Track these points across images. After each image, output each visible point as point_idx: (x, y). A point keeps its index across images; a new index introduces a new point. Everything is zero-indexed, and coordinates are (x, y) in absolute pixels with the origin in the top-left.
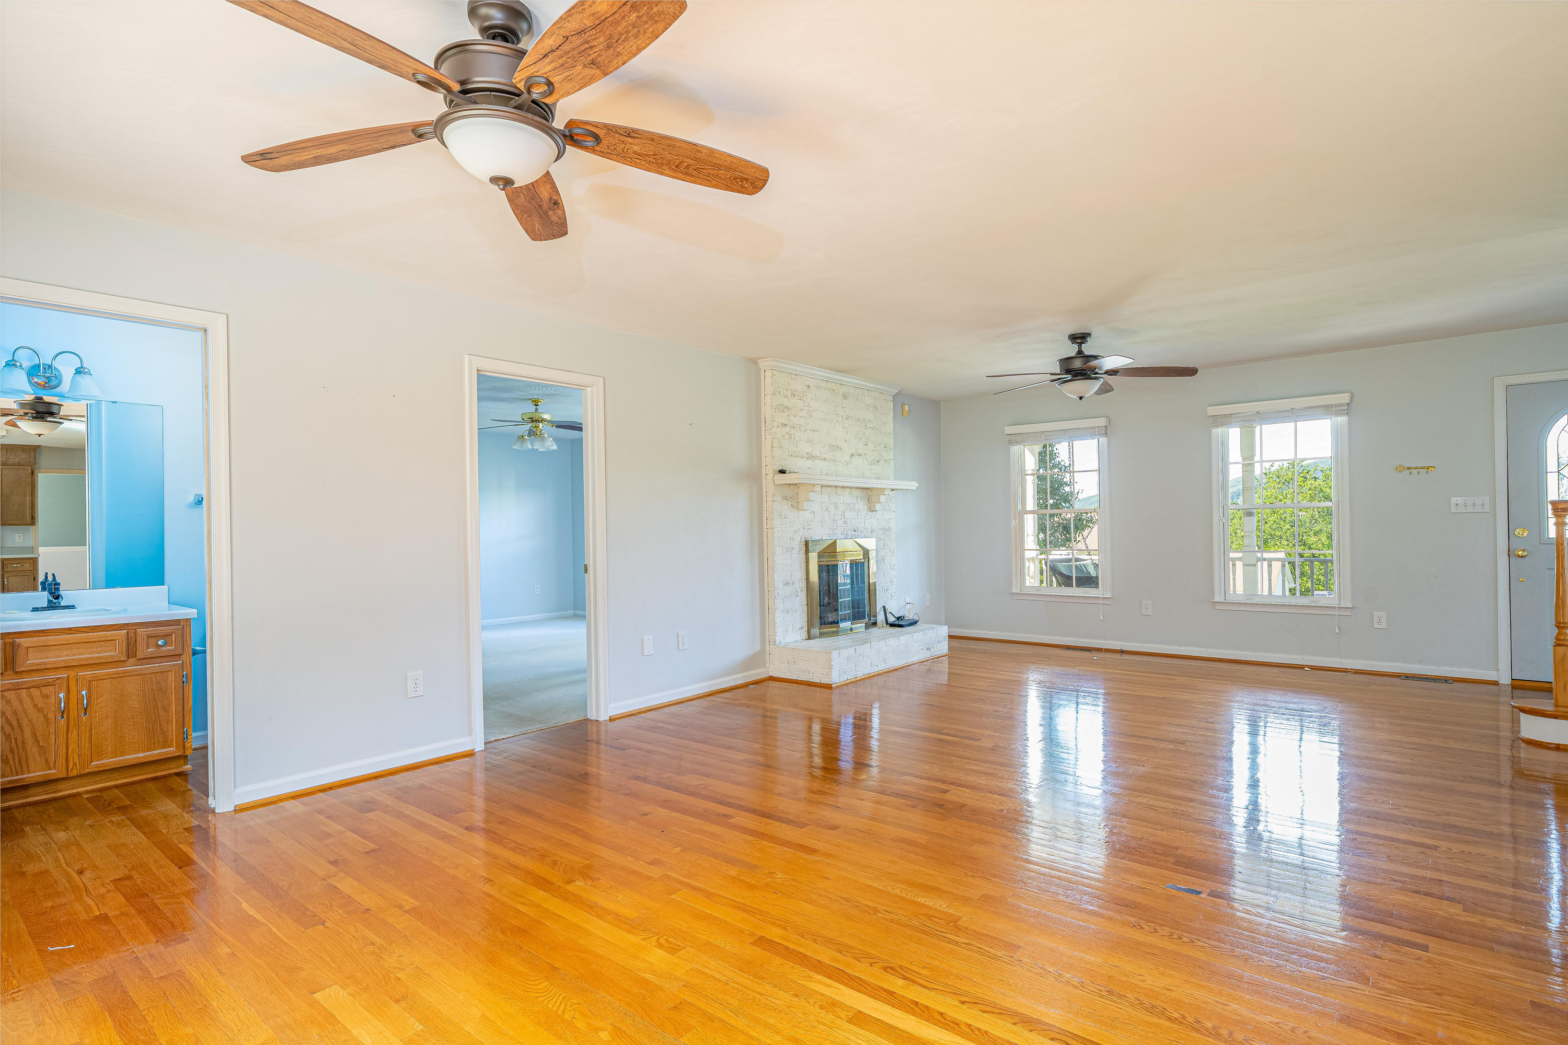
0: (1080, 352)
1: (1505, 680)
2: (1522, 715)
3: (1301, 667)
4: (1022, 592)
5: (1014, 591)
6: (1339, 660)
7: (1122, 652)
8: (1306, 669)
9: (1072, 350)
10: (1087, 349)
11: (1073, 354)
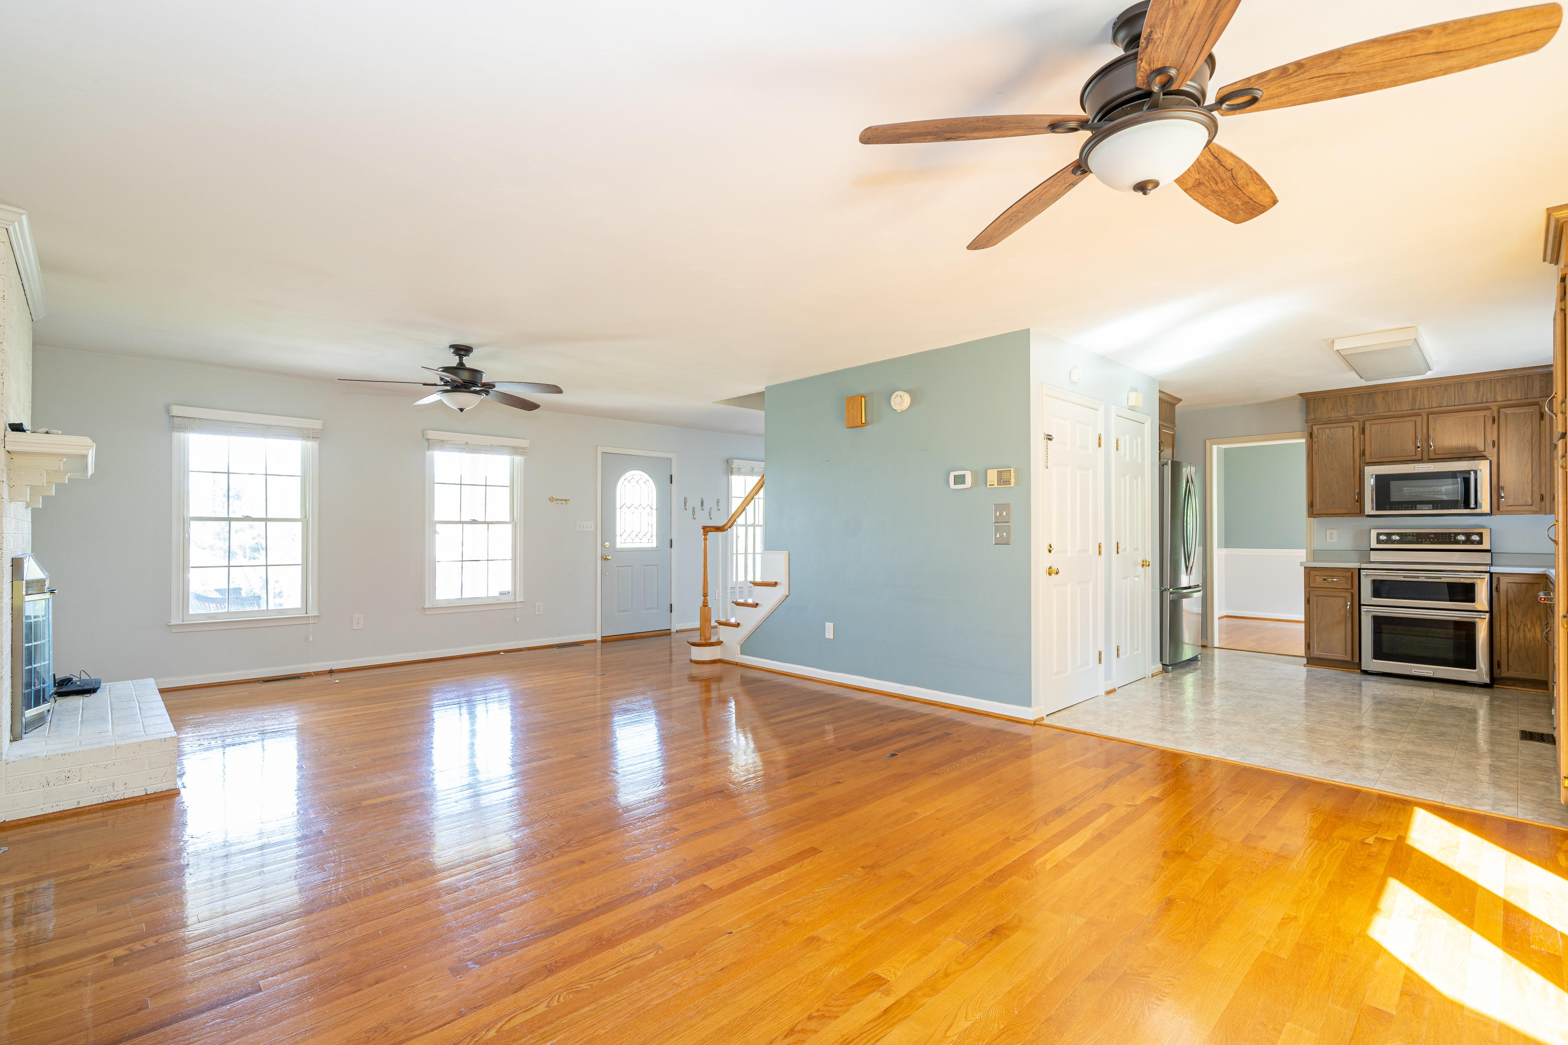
0: (461, 364)
1: (599, 639)
2: (693, 648)
3: (498, 653)
4: (184, 623)
5: (173, 622)
6: (515, 643)
7: (331, 672)
8: (501, 653)
9: (454, 361)
10: (469, 362)
11: (455, 365)
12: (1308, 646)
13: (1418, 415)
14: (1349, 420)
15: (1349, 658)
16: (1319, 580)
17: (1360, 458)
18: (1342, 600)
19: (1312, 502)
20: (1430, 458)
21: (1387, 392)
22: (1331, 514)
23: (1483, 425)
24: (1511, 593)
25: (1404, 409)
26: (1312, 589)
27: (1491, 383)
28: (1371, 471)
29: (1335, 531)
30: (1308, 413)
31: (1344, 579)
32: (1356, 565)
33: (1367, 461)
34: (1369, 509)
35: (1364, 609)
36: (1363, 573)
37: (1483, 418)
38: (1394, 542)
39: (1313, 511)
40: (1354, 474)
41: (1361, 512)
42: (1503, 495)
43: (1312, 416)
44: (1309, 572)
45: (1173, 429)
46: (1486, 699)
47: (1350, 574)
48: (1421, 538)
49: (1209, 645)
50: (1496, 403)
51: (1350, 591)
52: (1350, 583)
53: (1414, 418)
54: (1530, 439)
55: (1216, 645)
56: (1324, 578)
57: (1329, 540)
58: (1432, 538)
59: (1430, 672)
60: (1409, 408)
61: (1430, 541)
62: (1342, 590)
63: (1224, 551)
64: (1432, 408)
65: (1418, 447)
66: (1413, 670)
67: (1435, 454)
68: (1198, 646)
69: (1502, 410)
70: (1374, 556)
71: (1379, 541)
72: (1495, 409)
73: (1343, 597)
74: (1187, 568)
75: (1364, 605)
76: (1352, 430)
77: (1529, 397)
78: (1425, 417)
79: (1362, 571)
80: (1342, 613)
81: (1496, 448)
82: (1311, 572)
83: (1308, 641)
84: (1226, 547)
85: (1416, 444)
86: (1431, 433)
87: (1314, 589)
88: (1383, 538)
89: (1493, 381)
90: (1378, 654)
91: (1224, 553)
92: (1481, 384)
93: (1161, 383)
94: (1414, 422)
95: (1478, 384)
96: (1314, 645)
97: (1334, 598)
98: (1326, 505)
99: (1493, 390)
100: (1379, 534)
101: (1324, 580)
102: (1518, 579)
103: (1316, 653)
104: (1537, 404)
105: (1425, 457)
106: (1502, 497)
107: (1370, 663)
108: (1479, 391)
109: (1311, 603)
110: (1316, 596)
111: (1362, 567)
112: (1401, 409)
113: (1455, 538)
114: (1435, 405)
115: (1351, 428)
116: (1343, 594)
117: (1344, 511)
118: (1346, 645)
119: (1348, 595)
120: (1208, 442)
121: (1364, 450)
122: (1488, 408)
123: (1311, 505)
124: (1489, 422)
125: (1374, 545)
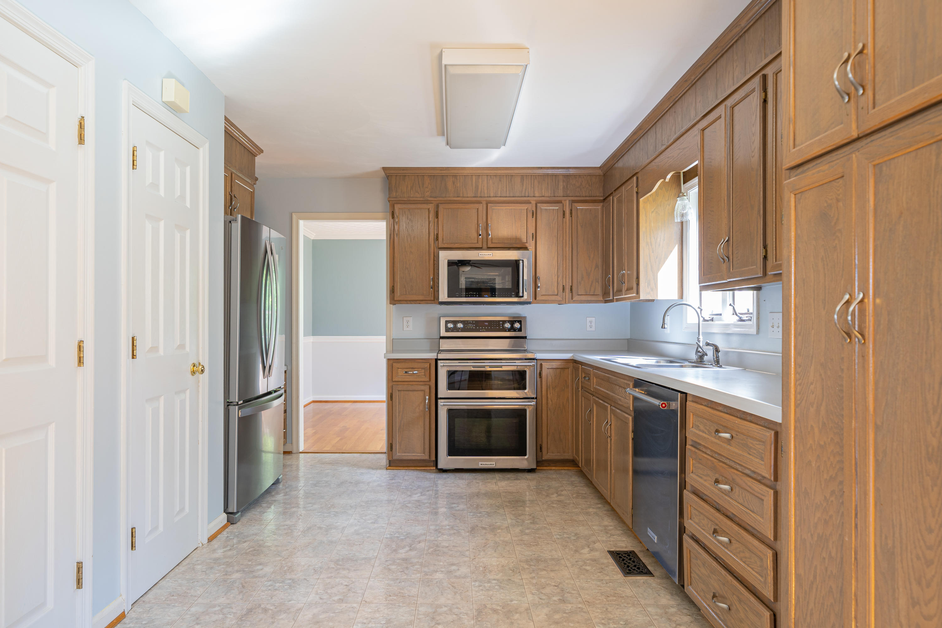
12: (391, 447)
13: (480, 202)
14: (426, 202)
15: (427, 457)
16: (401, 372)
17: (434, 243)
18: (421, 394)
19: (393, 286)
20: (488, 246)
21: (455, 176)
22: (410, 301)
23: (526, 218)
24: (550, 378)
25: (469, 195)
26: (395, 383)
27: (531, 177)
28: (445, 256)
29: (411, 319)
30: (390, 190)
31: (423, 371)
32: (433, 356)
33: (440, 246)
34: (443, 295)
35: (441, 403)
36: (440, 363)
37: (526, 211)
38: (458, 330)
39: (394, 299)
40: (429, 260)
41: (435, 299)
42: (539, 285)
43: (394, 194)
44: (392, 364)
45: (252, 186)
46: (533, 484)
47: (427, 365)
48: (479, 325)
49: (294, 451)
50: (535, 199)
51: (428, 383)
52: (428, 375)
53: (477, 206)
54: (556, 234)
55: (301, 449)
56: (406, 370)
57: (405, 329)
58: (486, 326)
59: (491, 463)
60: (473, 195)
61: (485, 329)
62: (421, 383)
63: (311, 339)
64: (490, 197)
65: (480, 235)
66: (480, 463)
67: (492, 243)
68: (279, 453)
69: (539, 205)
70: (445, 345)
71: (447, 330)
72: (534, 203)
73: (422, 391)
74: (264, 368)
75: (441, 398)
76: (427, 213)
77: (556, 196)
78: (485, 206)
79: (439, 362)
80: (421, 407)
81: (534, 241)
82: (394, 364)
83: (391, 442)
84: (314, 334)
85: (478, 232)
86: (489, 222)
87: (397, 383)
88: (450, 325)
89: (533, 176)
90: (453, 451)
91: (312, 340)
92: (525, 177)
93: (229, 102)
94: (476, 210)
95: (523, 177)
96: (396, 447)
97: (415, 393)
98: (406, 291)
99: (532, 185)
100: (447, 322)
101: (406, 372)
102: (555, 365)
103: (398, 455)
104: (560, 202)
105: (485, 246)
106: (538, 287)
107: (445, 460)
108: (523, 184)
109: (394, 400)
110: (399, 391)
111: (439, 357)
112: (466, 196)
113: (503, 326)
114: (492, 195)
115: (427, 211)
116: (423, 388)
117: (421, 298)
118: (424, 443)
119: (426, 388)
120: (294, 216)
121: (437, 234)
122: (529, 202)
123: (392, 291)
124: (530, 215)
125: (443, 333)
